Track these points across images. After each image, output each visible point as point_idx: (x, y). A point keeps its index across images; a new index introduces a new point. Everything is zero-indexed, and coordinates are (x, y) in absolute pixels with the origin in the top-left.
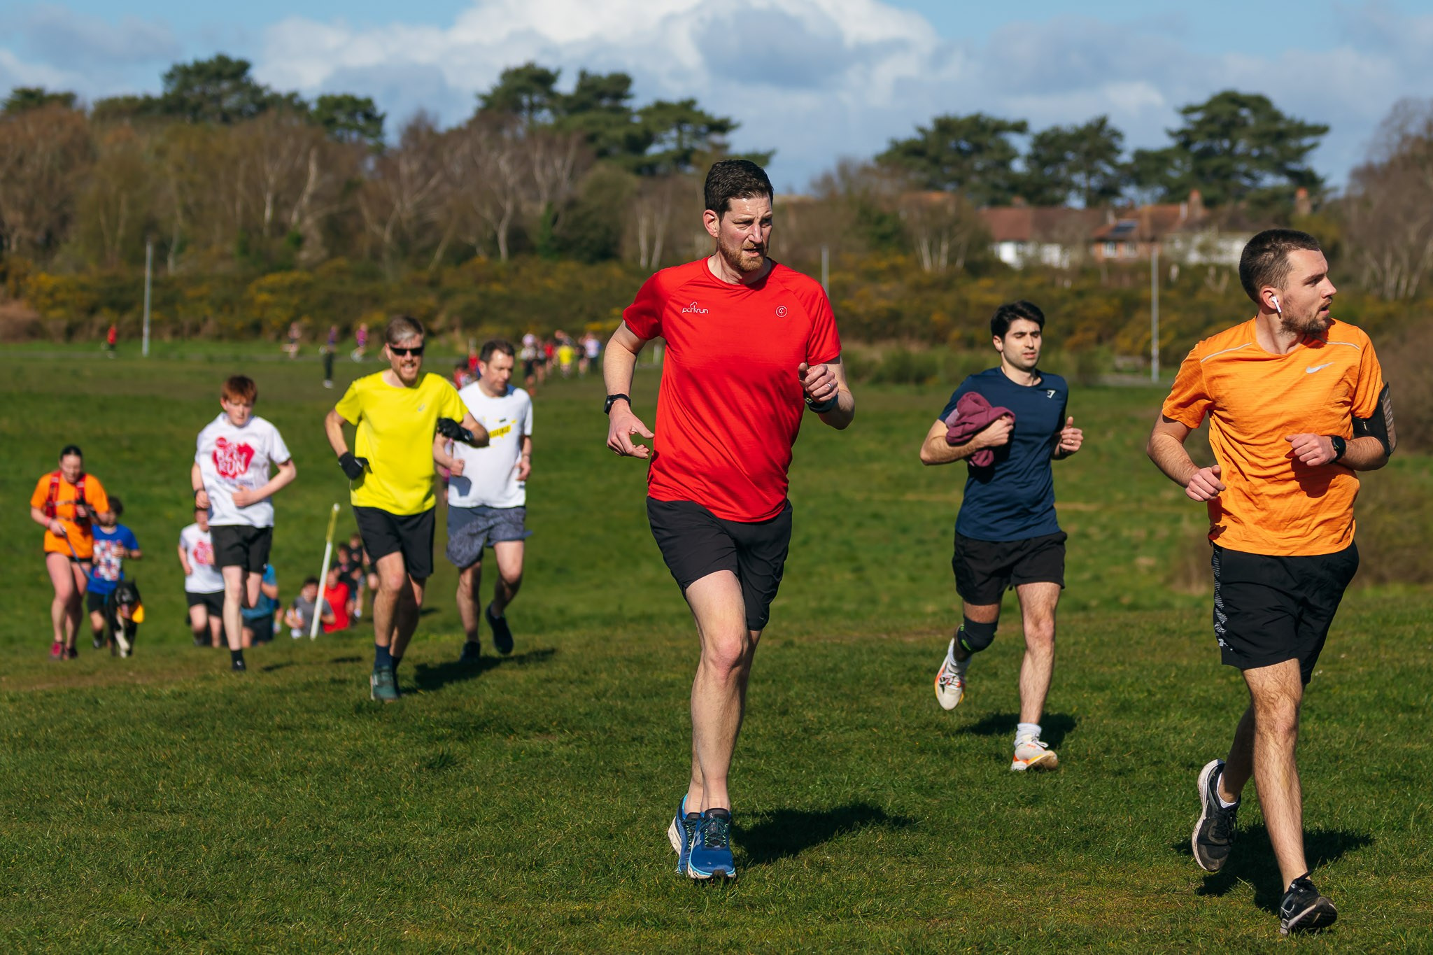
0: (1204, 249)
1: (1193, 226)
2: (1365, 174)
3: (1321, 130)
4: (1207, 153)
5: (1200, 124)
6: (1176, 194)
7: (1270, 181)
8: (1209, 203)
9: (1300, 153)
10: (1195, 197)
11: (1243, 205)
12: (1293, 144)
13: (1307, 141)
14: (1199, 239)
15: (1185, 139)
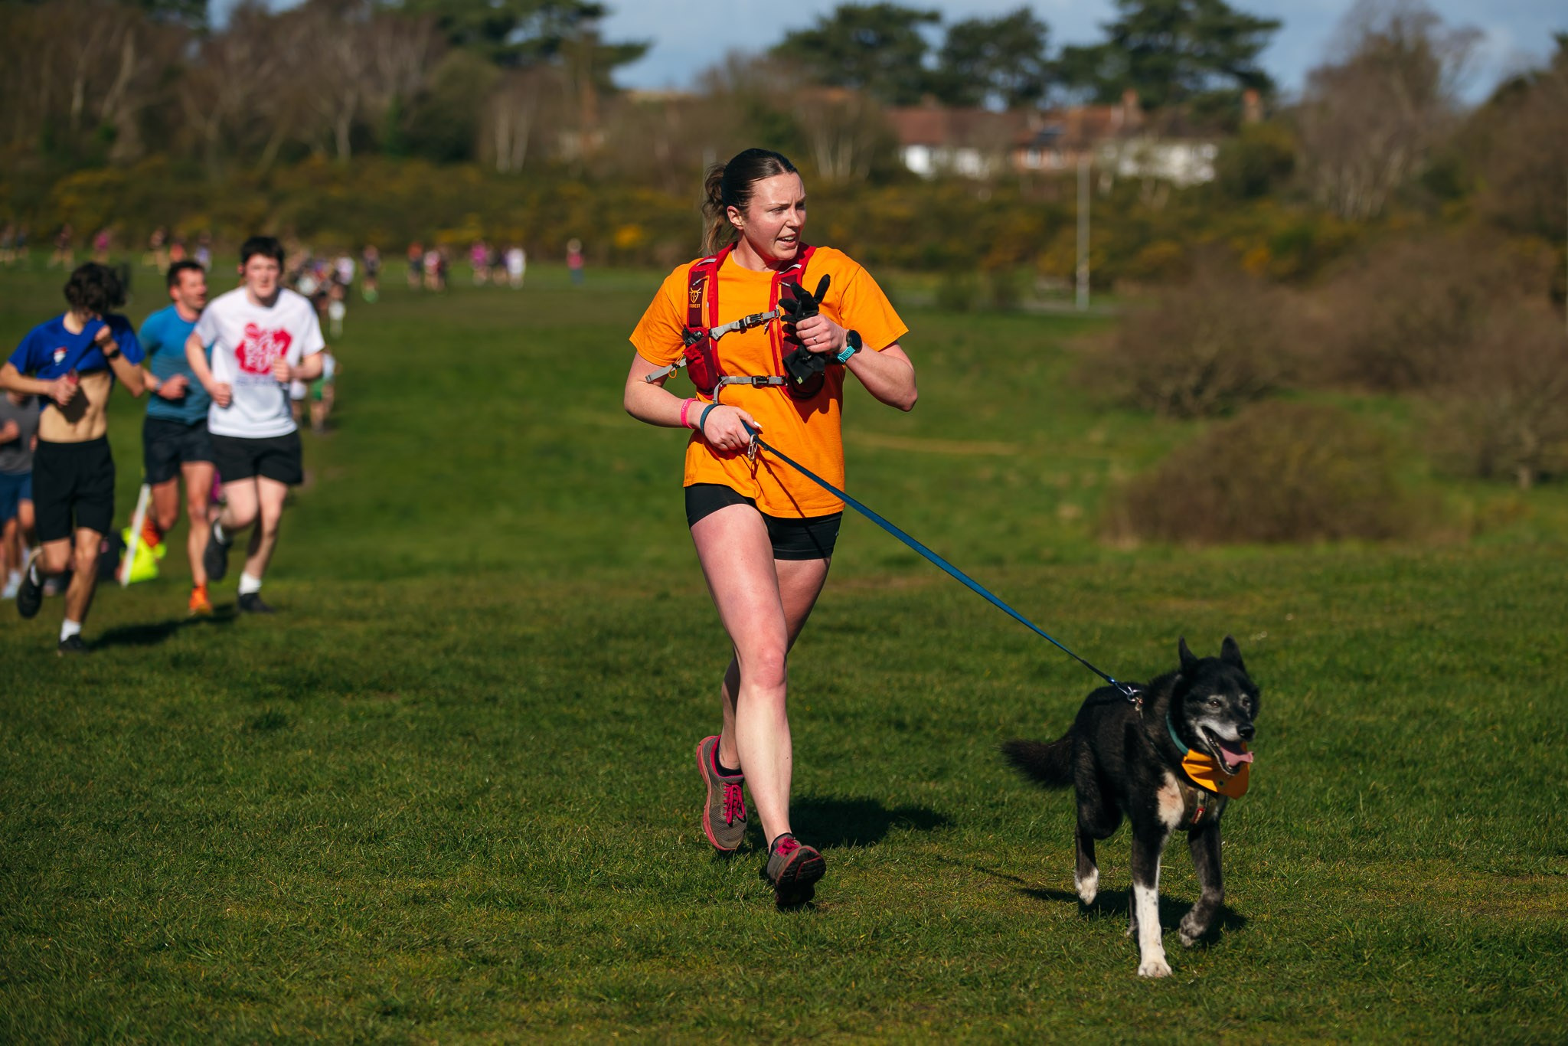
0: (1142, 158)
1: (1127, 132)
2: (1324, 77)
3: (1271, 26)
4: (1144, 50)
5: (1138, 19)
6: (1109, 95)
7: (1217, 82)
8: (1147, 106)
9: (1250, 52)
10: (1131, 99)
11: (1186, 111)
12: (1243, 40)
13: (1257, 37)
14: (1134, 146)
15: (1120, 33)
